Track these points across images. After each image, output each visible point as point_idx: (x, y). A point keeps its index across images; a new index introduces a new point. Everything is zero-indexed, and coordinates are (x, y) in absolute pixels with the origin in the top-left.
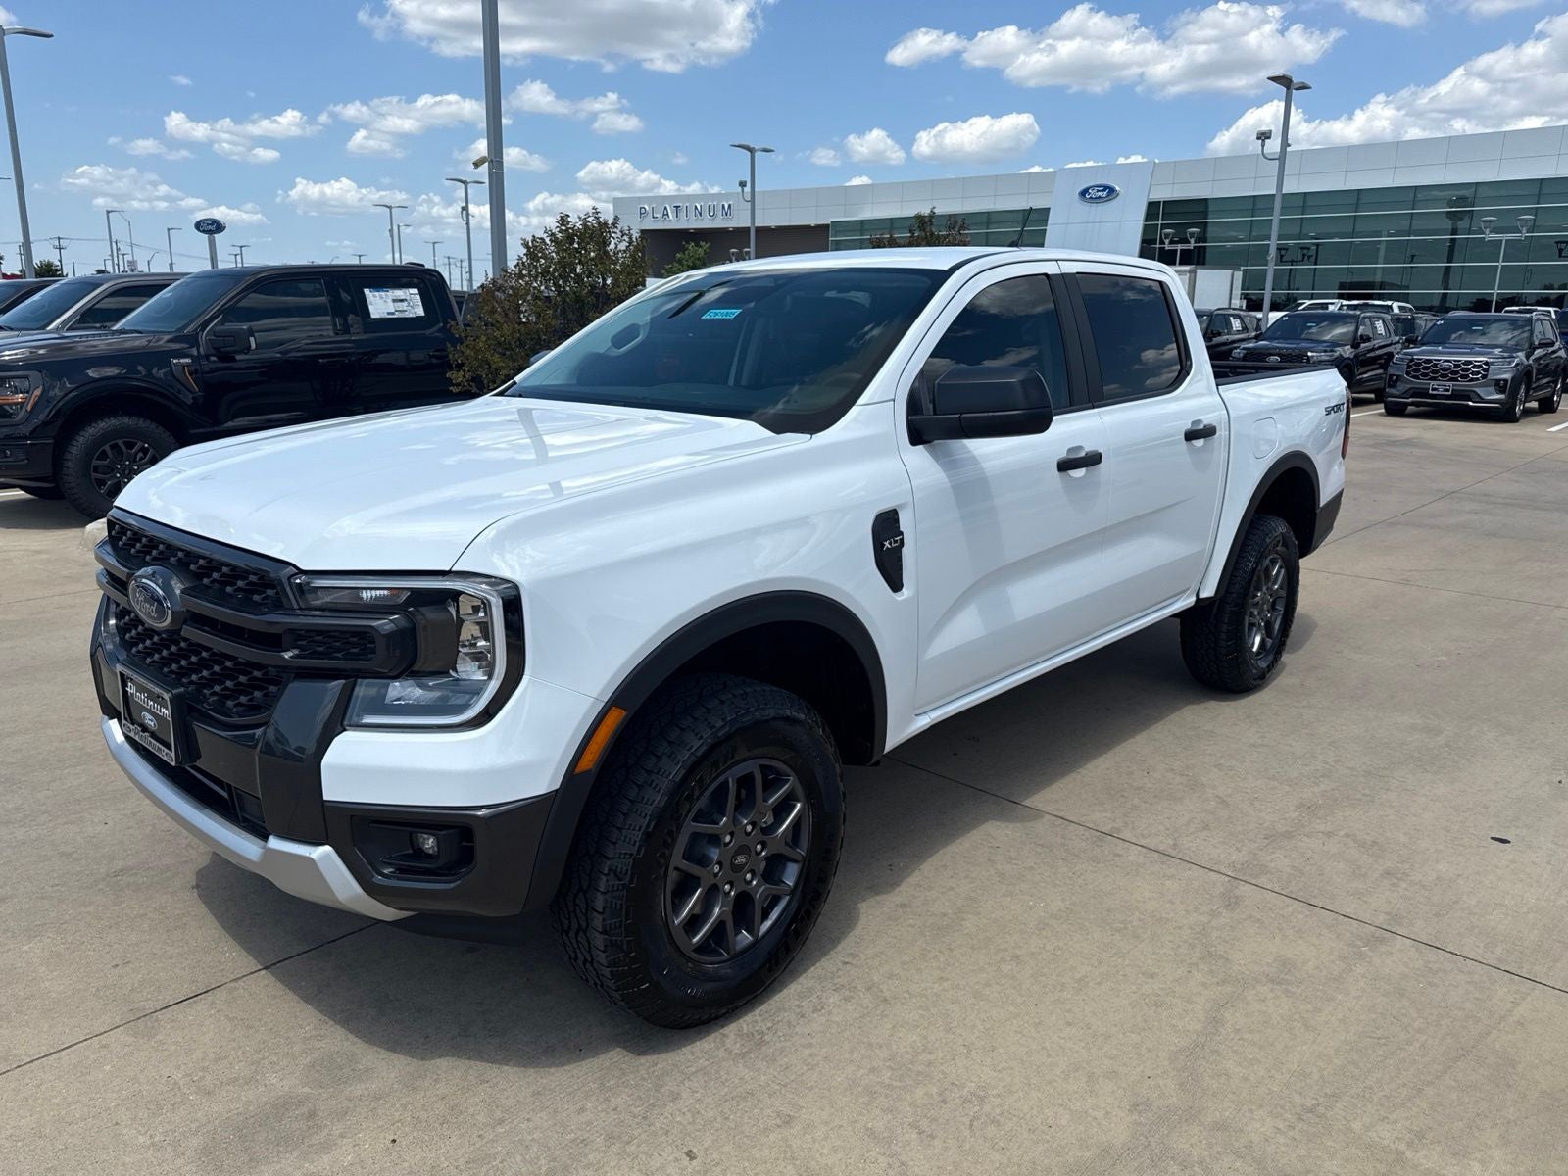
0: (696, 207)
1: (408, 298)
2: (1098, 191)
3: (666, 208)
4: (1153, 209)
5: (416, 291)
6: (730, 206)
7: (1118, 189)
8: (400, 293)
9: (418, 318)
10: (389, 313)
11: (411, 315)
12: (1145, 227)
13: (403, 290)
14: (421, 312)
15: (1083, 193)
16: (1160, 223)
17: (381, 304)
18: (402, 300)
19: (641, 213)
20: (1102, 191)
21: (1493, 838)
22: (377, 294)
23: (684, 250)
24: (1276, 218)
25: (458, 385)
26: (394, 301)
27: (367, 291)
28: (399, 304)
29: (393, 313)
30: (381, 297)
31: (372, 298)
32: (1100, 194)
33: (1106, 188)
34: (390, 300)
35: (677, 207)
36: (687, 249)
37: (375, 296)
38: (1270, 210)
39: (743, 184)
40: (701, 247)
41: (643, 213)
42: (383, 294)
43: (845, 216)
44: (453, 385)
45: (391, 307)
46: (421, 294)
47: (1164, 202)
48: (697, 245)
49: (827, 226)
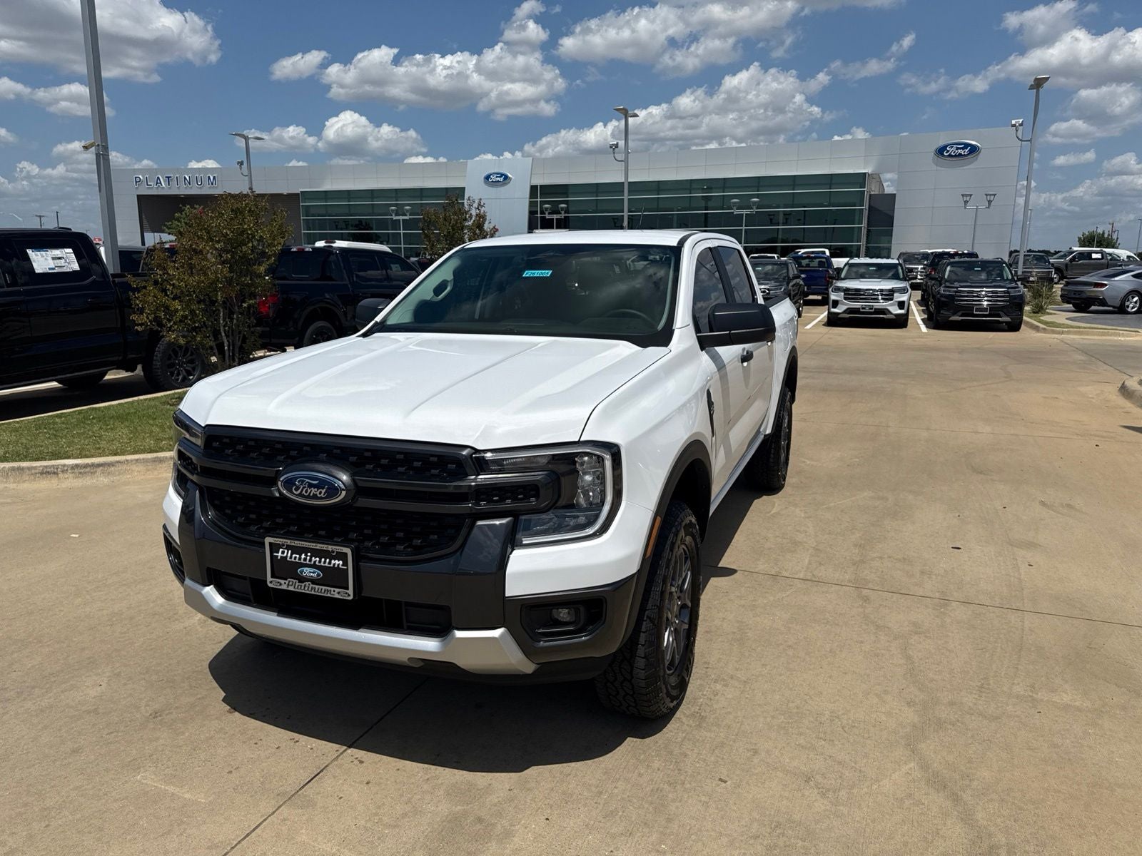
0: (185, 178)
1: (65, 256)
2: (497, 177)
3: (158, 178)
4: (534, 189)
5: (70, 250)
6: (214, 178)
7: (510, 176)
8: (57, 252)
9: (75, 272)
10: (50, 269)
11: (69, 270)
12: (530, 202)
13: (60, 250)
14: (76, 267)
15: (488, 177)
16: (539, 200)
17: (42, 261)
18: (60, 258)
19: (136, 182)
20: (500, 177)
21: (953, 548)
22: (38, 253)
23: (181, 211)
24: (626, 197)
25: (141, 325)
26: (53, 259)
27: (29, 252)
28: (58, 261)
29: (53, 269)
30: (42, 256)
31: (34, 256)
32: (498, 179)
33: (502, 175)
34: (49, 258)
35: (168, 177)
36: (184, 210)
37: (36, 255)
38: (622, 192)
39: (241, 163)
40: (195, 209)
41: (138, 181)
42: (44, 253)
43: (310, 188)
44: (138, 325)
45: (52, 264)
46: (75, 252)
47: (540, 186)
48: (192, 207)
49: (298, 194)
